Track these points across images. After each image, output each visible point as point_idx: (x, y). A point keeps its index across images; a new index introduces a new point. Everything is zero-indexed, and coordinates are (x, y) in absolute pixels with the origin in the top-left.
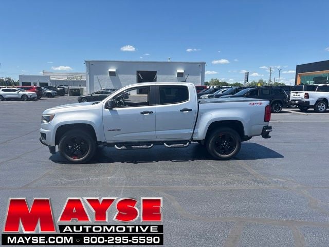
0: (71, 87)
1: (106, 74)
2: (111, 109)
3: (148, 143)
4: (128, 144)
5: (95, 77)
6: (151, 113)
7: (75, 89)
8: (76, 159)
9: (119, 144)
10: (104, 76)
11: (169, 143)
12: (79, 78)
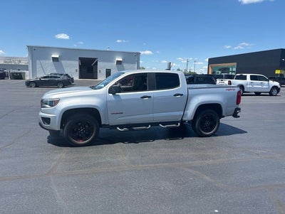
0: (12, 71)
1: (49, 59)
2: (114, 94)
3: (146, 125)
4: (130, 126)
5: (38, 62)
6: (149, 97)
7: (17, 73)
8: (81, 142)
9: (121, 126)
10: (47, 62)
11: (164, 123)
12: (17, 62)
